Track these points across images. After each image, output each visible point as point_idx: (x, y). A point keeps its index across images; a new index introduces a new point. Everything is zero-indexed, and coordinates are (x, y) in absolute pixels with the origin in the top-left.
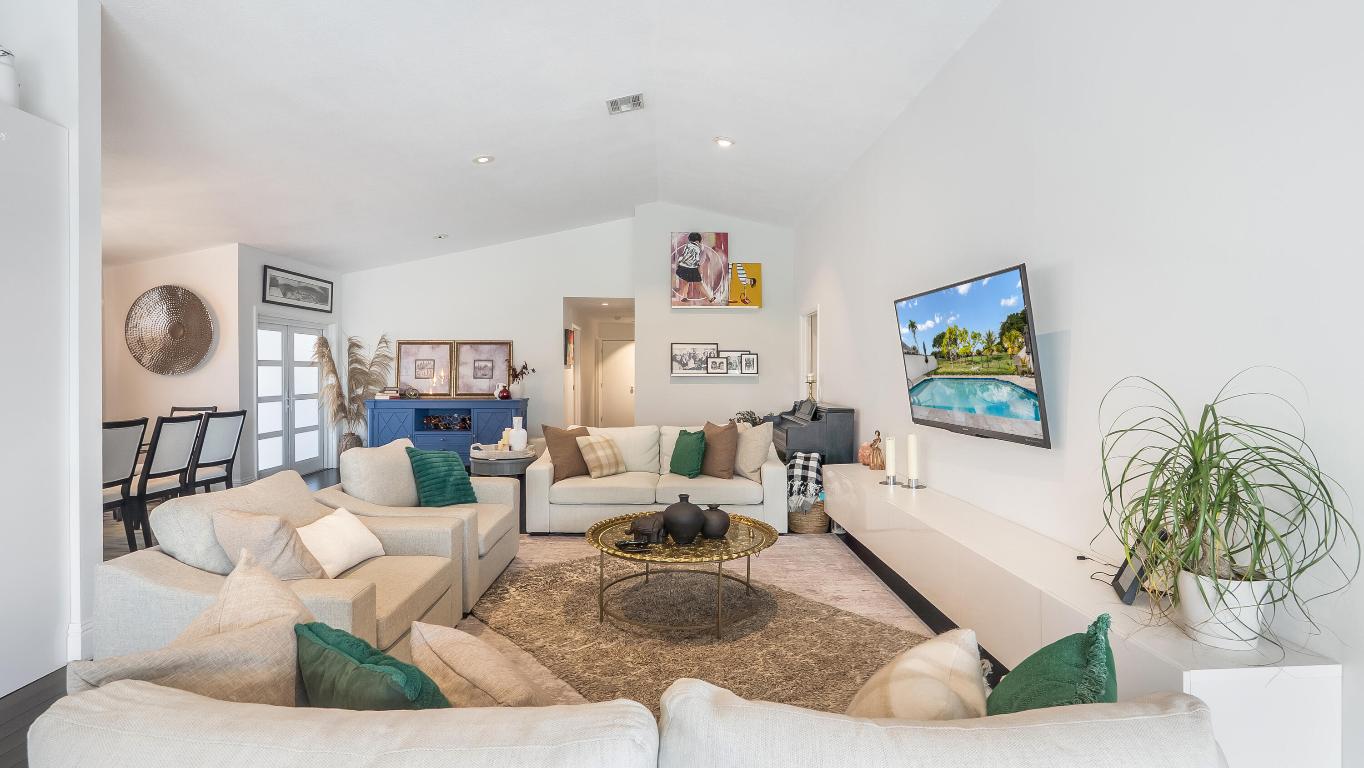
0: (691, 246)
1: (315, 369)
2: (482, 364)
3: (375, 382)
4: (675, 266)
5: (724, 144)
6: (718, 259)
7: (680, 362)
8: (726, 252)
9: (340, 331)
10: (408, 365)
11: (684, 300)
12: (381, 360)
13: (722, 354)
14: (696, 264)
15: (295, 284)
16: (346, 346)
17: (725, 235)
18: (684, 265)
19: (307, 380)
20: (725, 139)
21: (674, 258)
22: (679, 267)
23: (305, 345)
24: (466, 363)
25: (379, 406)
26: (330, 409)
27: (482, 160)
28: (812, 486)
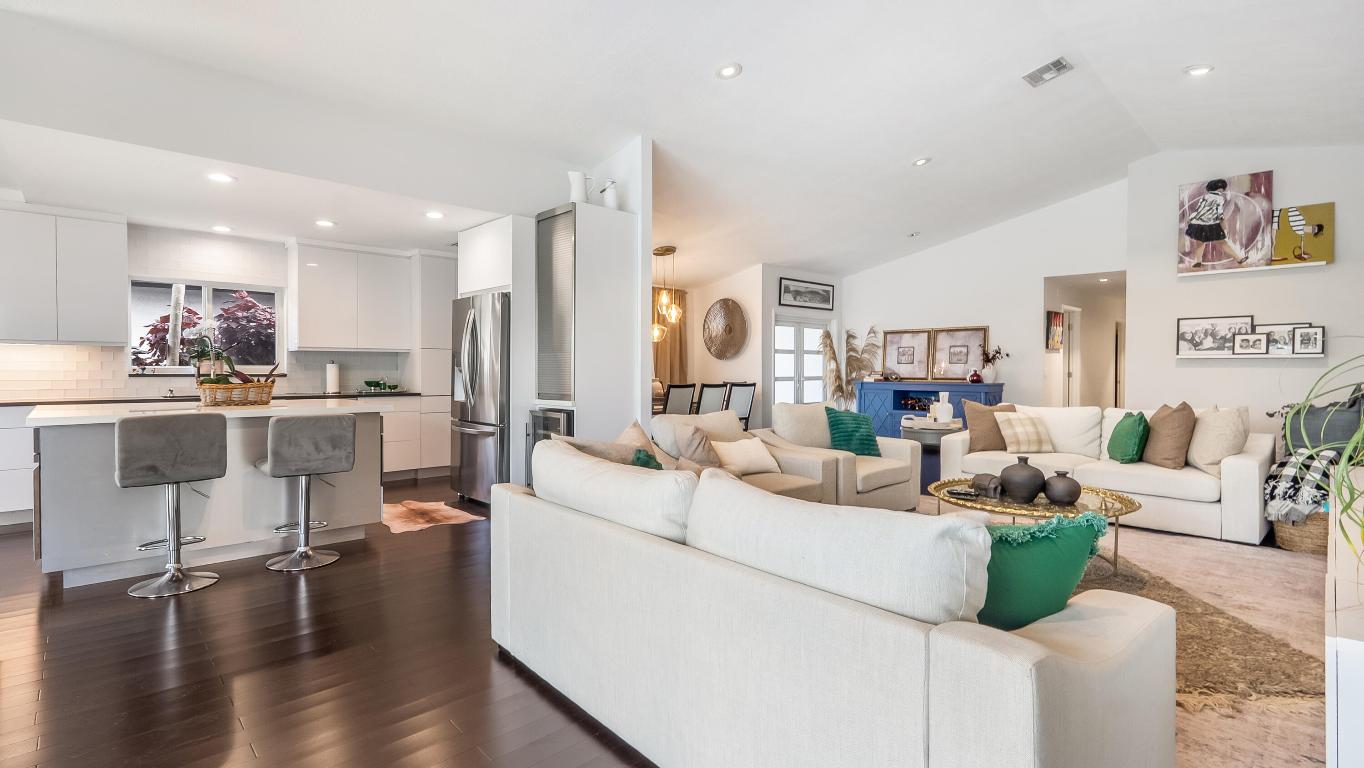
0: (1210, 197)
1: (821, 357)
2: (958, 349)
3: (865, 367)
4: (1184, 226)
5: (1200, 72)
6: (1257, 207)
7: (1191, 341)
8: (1269, 196)
9: (840, 324)
10: (892, 352)
11: (1198, 265)
12: (871, 348)
13: (1259, 330)
14: (1217, 218)
15: (803, 290)
16: (845, 337)
17: (1269, 175)
18: (1200, 222)
19: (815, 365)
20: (1198, 67)
21: (1183, 216)
22: (1190, 226)
23: (813, 338)
24: (942, 349)
25: (864, 386)
26: (831, 389)
27: (919, 163)
28: (1307, 492)
